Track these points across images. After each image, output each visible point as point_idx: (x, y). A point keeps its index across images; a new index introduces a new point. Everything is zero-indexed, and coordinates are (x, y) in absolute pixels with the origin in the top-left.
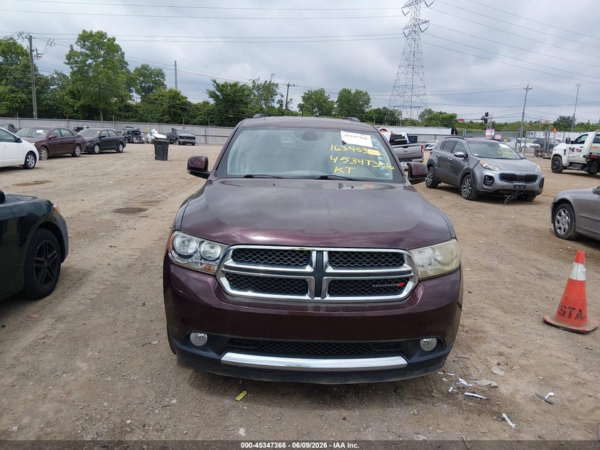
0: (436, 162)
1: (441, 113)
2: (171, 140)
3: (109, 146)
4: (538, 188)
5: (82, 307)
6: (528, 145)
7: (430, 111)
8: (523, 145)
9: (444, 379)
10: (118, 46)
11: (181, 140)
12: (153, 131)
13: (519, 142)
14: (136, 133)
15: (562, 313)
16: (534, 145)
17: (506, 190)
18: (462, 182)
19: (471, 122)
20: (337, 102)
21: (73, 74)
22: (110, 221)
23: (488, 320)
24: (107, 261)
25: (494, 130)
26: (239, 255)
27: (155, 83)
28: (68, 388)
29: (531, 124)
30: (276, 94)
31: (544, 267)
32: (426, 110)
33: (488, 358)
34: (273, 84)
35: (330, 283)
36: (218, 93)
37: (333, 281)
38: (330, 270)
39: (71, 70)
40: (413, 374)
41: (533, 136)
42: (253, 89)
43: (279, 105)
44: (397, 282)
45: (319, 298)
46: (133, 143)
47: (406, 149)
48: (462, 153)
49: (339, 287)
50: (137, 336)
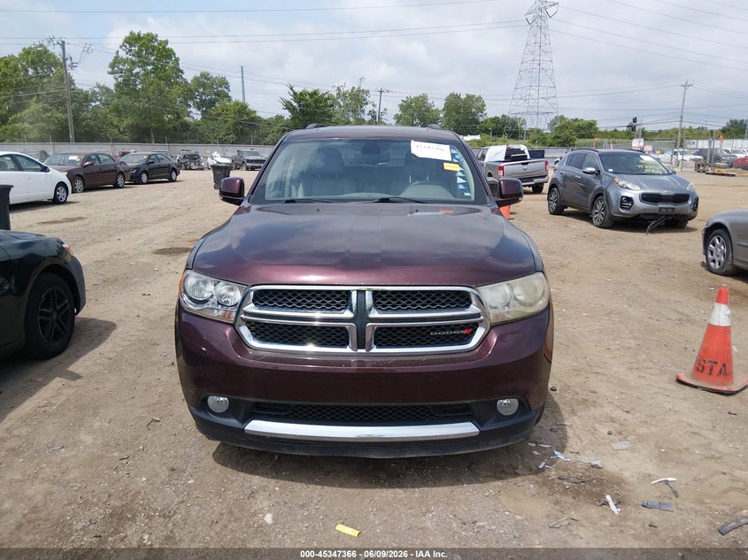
0: (561, 182)
1: (576, 120)
2: (237, 165)
3: (159, 173)
4: (690, 211)
5: (97, 368)
6: (687, 158)
7: (562, 118)
8: (680, 157)
9: (536, 453)
10: (171, 50)
11: (248, 164)
12: (215, 154)
13: (675, 153)
14: (194, 158)
15: (699, 369)
16: (694, 157)
17: (650, 214)
18: (593, 205)
19: (615, 130)
20: (444, 110)
21: (117, 86)
22: (148, 264)
23: (604, 378)
24: (137, 312)
25: (642, 140)
26: (262, 298)
27: (218, 94)
28: (64, 466)
29: (690, 130)
30: (367, 104)
31: (687, 311)
32: (556, 118)
33: (597, 426)
34: (363, 91)
35: (376, 331)
36: (295, 104)
37: (380, 329)
38: (375, 314)
39: (114, 82)
40: (488, 445)
41: (694, 146)
42: (338, 98)
43: (370, 117)
44: (463, 329)
45: (364, 351)
46: (191, 169)
47: (525, 167)
48: (593, 170)
49: (387, 336)
50: (158, 402)
